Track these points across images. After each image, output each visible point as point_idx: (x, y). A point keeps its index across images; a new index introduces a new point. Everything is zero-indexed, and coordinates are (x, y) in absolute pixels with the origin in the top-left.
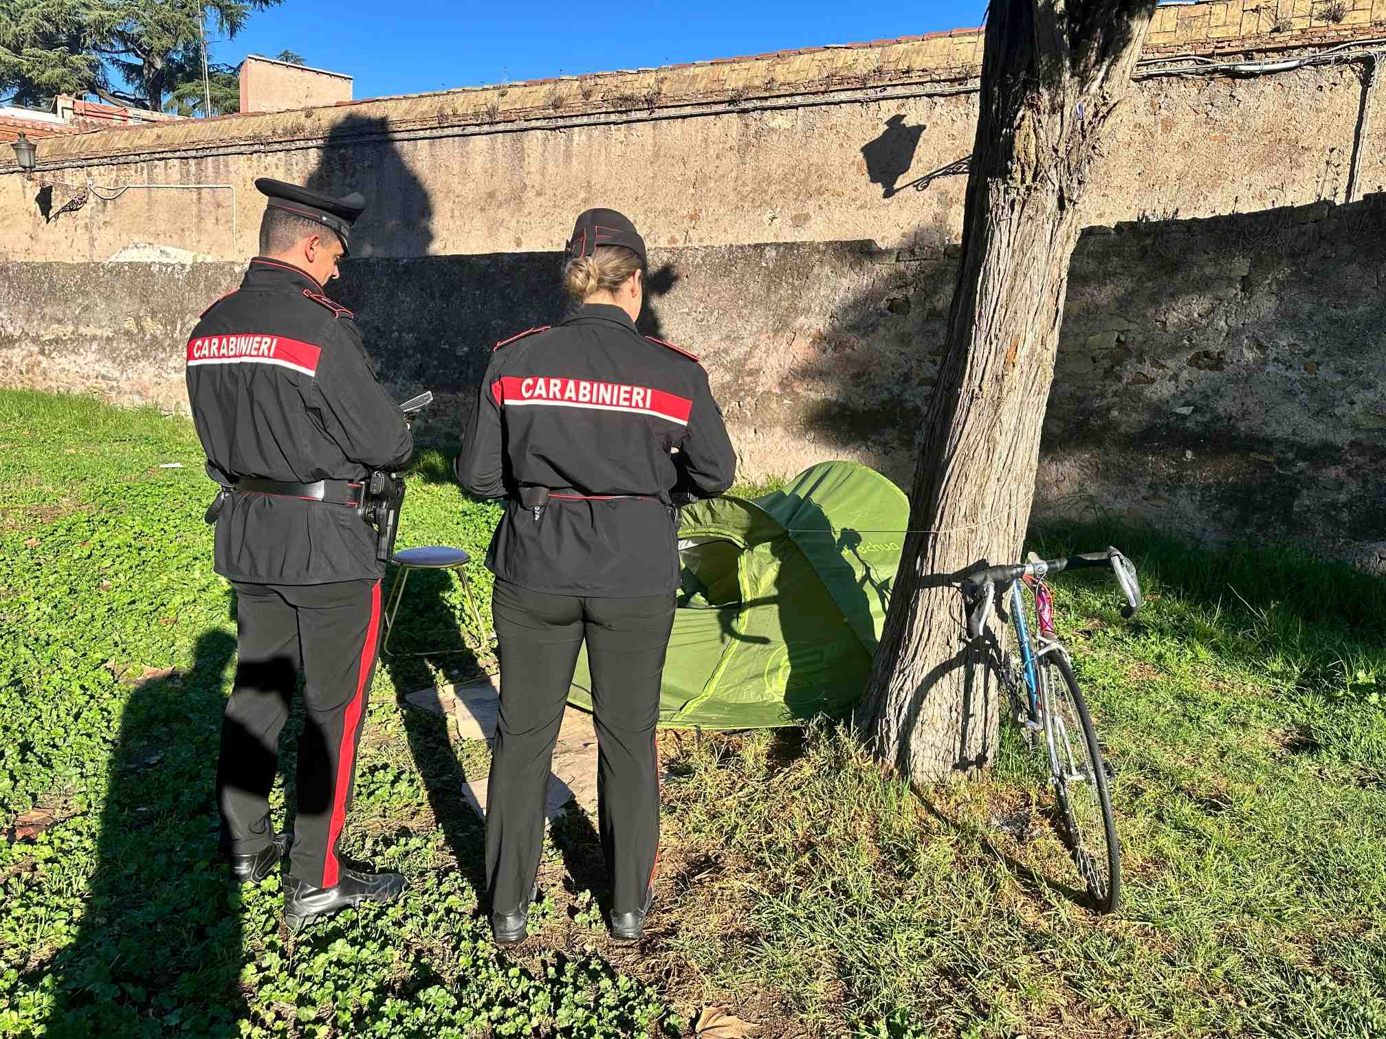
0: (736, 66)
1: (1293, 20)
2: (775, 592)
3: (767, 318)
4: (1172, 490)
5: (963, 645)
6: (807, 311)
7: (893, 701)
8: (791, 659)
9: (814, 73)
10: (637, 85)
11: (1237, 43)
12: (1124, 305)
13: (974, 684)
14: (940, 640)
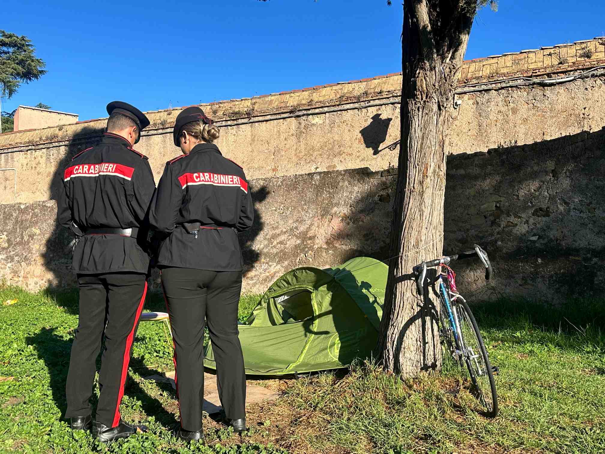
0: (292, 95)
1: (568, 58)
2: (330, 308)
3: (317, 209)
4: (533, 279)
5: (419, 308)
6: (337, 205)
7: (390, 339)
8: (340, 339)
9: (333, 96)
10: (241, 106)
11: (543, 70)
12: (497, 189)
13: (426, 327)
14: (409, 306)
